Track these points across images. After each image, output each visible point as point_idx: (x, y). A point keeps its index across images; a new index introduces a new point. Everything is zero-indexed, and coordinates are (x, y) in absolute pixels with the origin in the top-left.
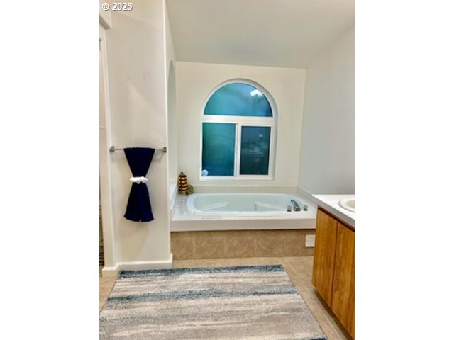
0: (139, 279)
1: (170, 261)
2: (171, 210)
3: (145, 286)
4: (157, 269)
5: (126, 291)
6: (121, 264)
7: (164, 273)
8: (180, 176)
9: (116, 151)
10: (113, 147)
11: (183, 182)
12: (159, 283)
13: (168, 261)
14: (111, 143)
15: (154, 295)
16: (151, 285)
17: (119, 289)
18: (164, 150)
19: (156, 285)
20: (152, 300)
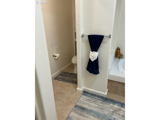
0: (90, 99)
1: (106, 94)
2: (110, 69)
3: (92, 104)
4: (100, 95)
5: (83, 104)
6: (85, 88)
7: (102, 99)
8: (117, 49)
9: (84, 37)
10: (83, 34)
11: (118, 52)
12: (99, 105)
13: (105, 93)
14: (82, 32)
15: (95, 113)
16: (95, 105)
17: (81, 101)
18: (110, 37)
19: (97, 106)
20: (93, 116)
